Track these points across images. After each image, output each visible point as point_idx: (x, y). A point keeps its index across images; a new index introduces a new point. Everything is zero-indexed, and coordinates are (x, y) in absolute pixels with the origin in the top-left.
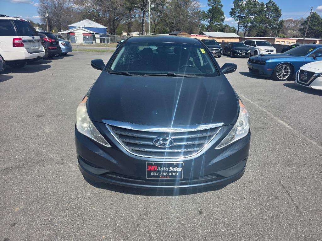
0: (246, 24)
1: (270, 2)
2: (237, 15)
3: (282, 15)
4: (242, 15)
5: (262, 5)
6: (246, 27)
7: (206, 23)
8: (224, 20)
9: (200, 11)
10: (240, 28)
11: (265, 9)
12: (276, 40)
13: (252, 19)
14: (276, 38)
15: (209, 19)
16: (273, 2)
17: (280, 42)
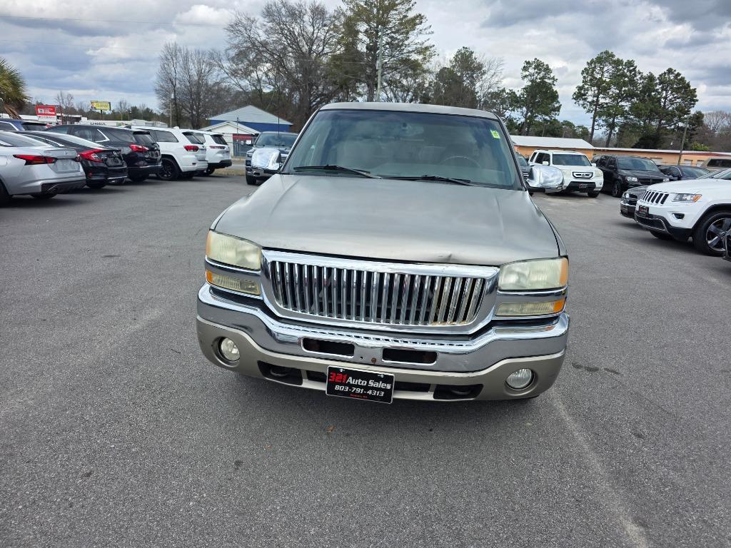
0: (611, 120)
1: (670, 71)
2: (590, 99)
3: (697, 100)
4: (602, 101)
5: (651, 78)
6: (612, 126)
7: (518, 115)
8: (559, 111)
9: (504, 90)
10: (596, 127)
11: (657, 87)
12: (683, 157)
13: (627, 109)
14: (683, 152)
15: (524, 109)
16: (676, 73)
17: (695, 161)
